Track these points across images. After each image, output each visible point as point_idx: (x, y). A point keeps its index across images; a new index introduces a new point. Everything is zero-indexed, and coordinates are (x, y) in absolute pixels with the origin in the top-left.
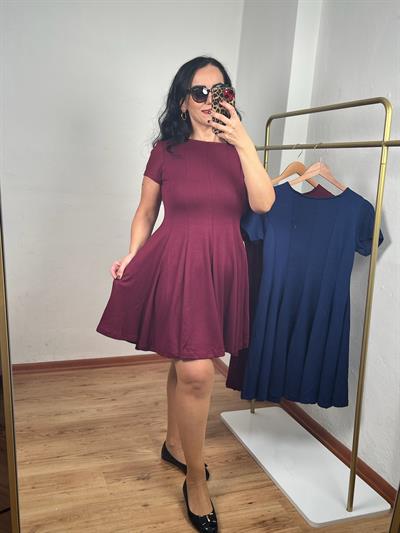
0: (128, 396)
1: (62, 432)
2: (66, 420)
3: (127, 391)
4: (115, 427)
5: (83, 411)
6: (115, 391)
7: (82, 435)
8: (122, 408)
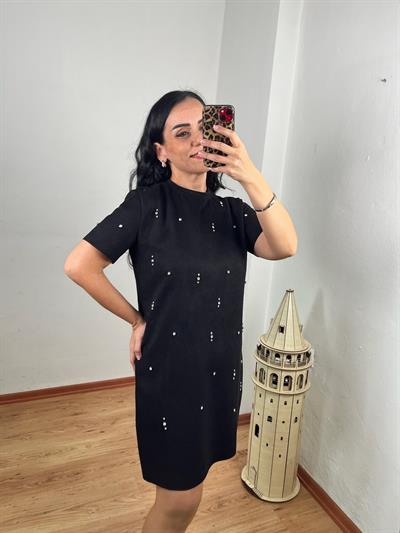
0: (115, 426)
1: (50, 479)
2: (55, 461)
3: (115, 420)
4: (102, 468)
5: (72, 449)
6: (104, 420)
7: (70, 482)
8: (111, 442)
